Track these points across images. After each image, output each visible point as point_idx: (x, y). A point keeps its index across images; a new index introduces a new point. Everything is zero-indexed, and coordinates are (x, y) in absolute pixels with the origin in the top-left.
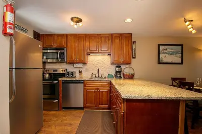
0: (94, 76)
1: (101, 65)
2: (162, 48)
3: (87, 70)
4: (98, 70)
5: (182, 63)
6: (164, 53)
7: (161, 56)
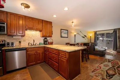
0: (30, 45)
1: (35, 37)
2: (62, 31)
3: (24, 41)
4: (34, 40)
5: (68, 37)
6: (63, 33)
7: (62, 34)
